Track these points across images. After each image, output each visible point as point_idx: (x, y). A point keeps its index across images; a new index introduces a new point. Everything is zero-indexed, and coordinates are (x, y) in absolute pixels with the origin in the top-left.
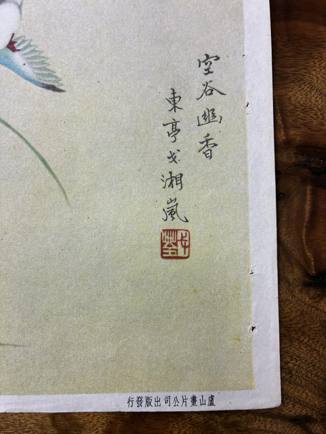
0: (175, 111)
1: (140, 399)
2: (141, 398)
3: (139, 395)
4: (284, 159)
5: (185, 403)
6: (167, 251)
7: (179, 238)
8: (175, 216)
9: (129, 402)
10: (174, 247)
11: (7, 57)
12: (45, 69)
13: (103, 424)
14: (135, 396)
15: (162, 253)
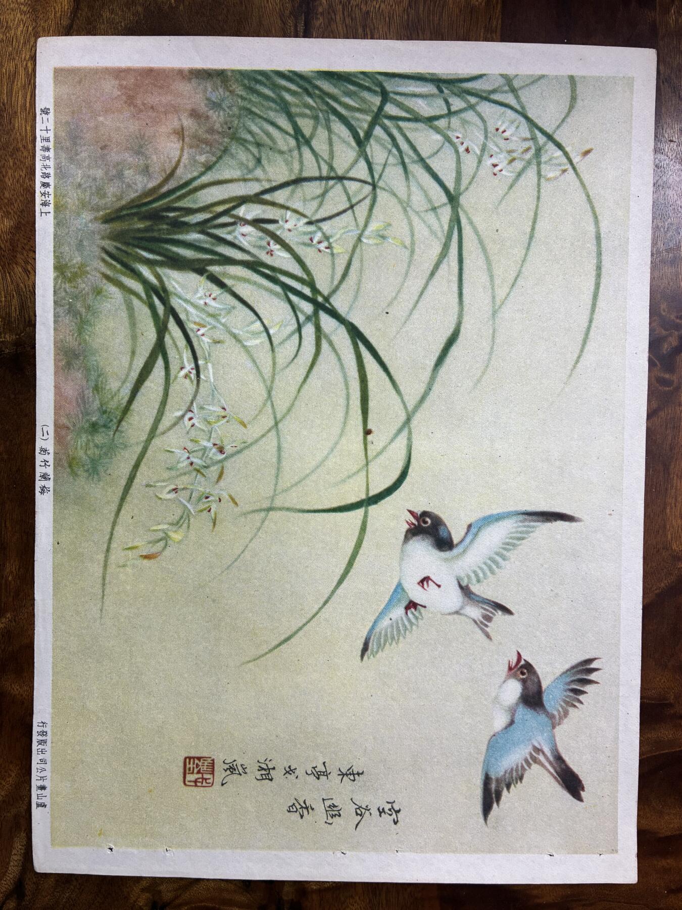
0: (339, 775)
1: (45, 733)
2: (46, 735)
3: (49, 733)
4: (286, 889)
5: (39, 778)
6: (191, 763)
7: (205, 776)
8: (228, 772)
9: (42, 722)
10: (196, 771)
11: (399, 601)
12: (385, 641)
13: (22, 695)
14: (48, 729)
15: (190, 758)
